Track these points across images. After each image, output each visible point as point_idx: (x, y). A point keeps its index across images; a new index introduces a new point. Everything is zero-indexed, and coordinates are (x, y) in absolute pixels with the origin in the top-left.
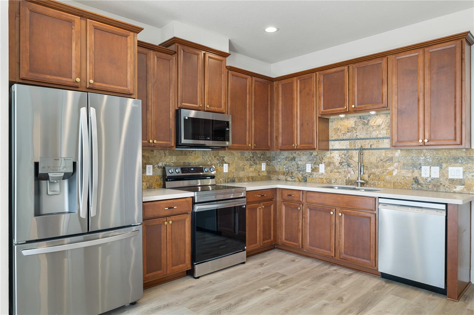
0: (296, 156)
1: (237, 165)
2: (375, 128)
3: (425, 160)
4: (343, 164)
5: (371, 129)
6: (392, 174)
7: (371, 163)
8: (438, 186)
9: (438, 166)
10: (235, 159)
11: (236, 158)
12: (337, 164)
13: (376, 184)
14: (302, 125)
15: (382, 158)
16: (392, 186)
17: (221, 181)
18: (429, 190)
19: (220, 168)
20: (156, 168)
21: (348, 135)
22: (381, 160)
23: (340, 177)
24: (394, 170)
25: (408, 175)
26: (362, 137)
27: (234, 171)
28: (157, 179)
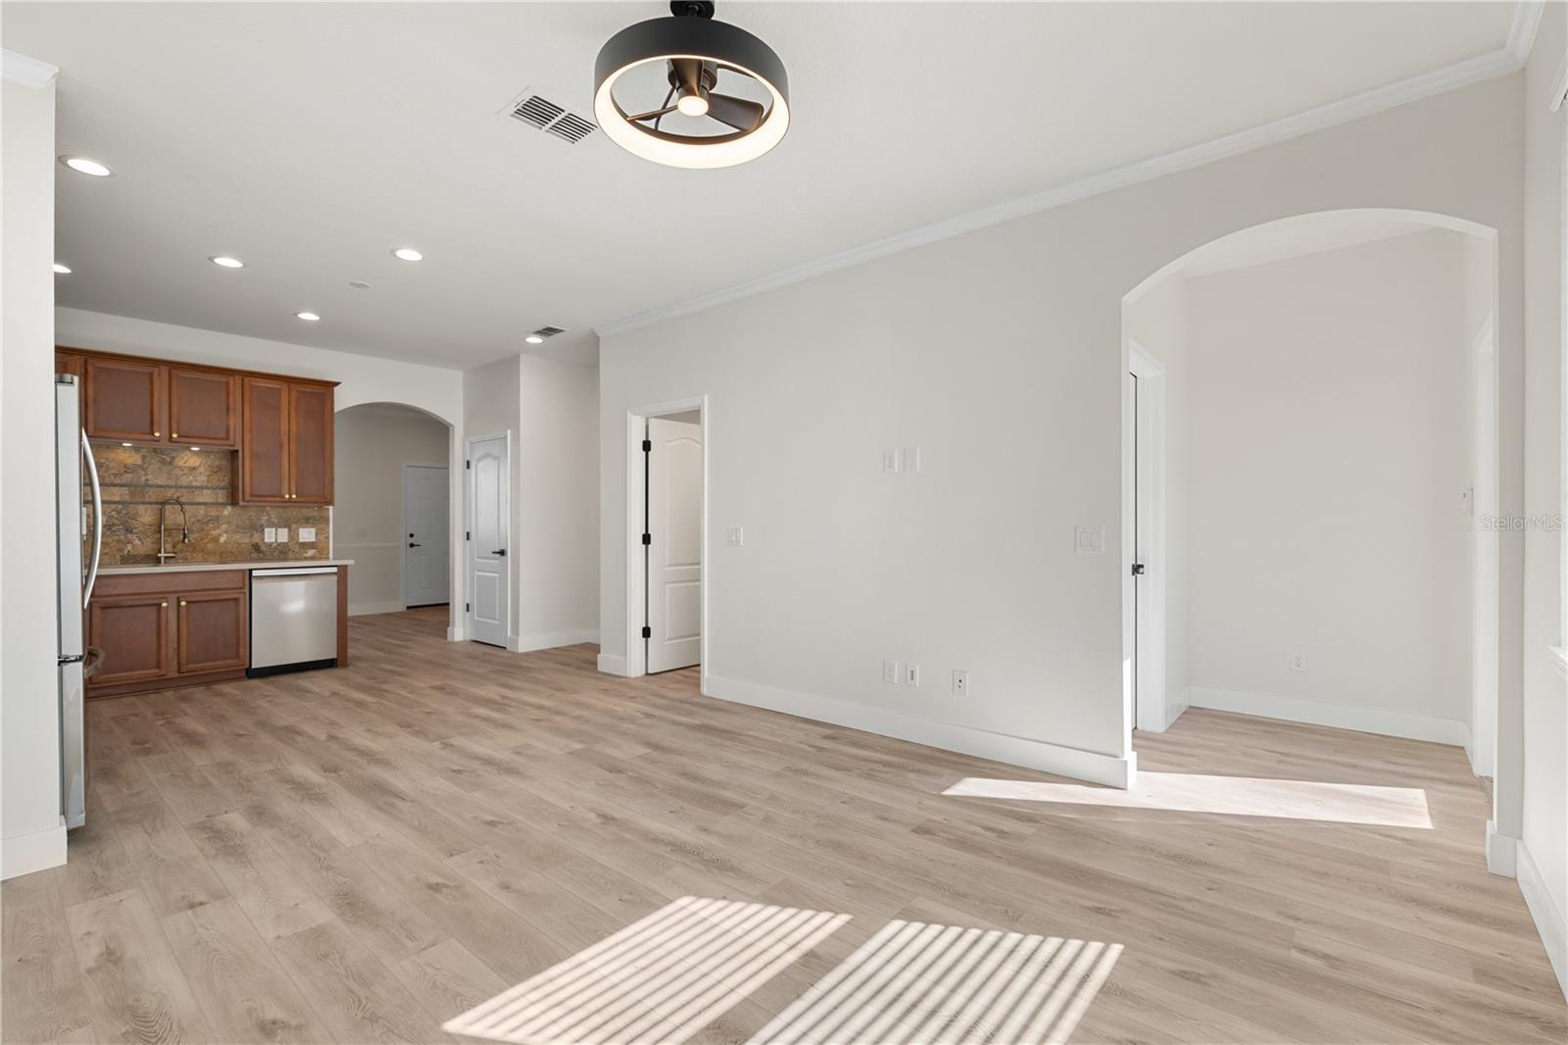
2: (186, 471)
3: (268, 520)
5: (178, 472)
6: (218, 541)
8: (286, 553)
9: (285, 527)
13: (189, 557)
15: (200, 518)
16: (218, 558)
22: (198, 521)
24: (221, 534)
26: (158, 482)
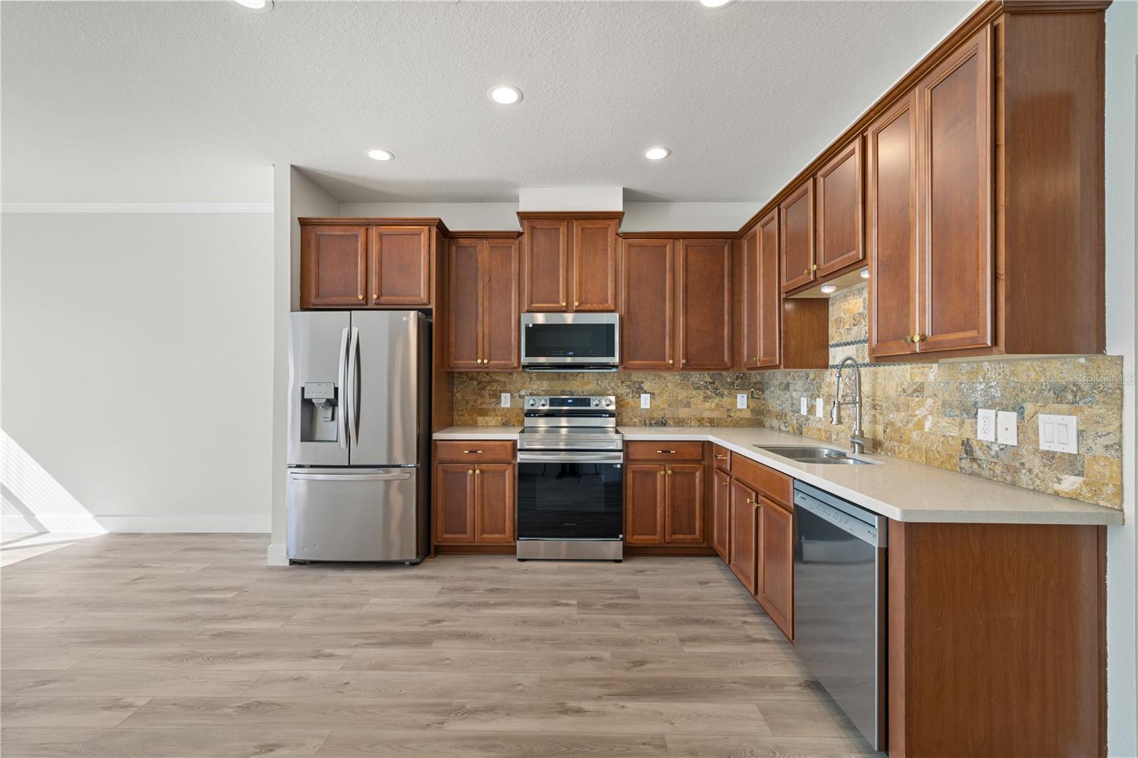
0: (791, 380)
1: (673, 397)
3: (985, 393)
6: (923, 427)
7: (888, 398)
8: (1017, 471)
9: (1013, 409)
10: (666, 386)
11: (669, 384)
13: (897, 449)
14: (765, 318)
15: (905, 386)
16: (924, 458)
17: (635, 422)
18: (996, 479)
19: (634, 401)
20: (517, 398)
21: (854, 333)
22: (904, 391)
24: (926, 416)
25: (953, 431)
27: (666, 406)
28: (517, 413)
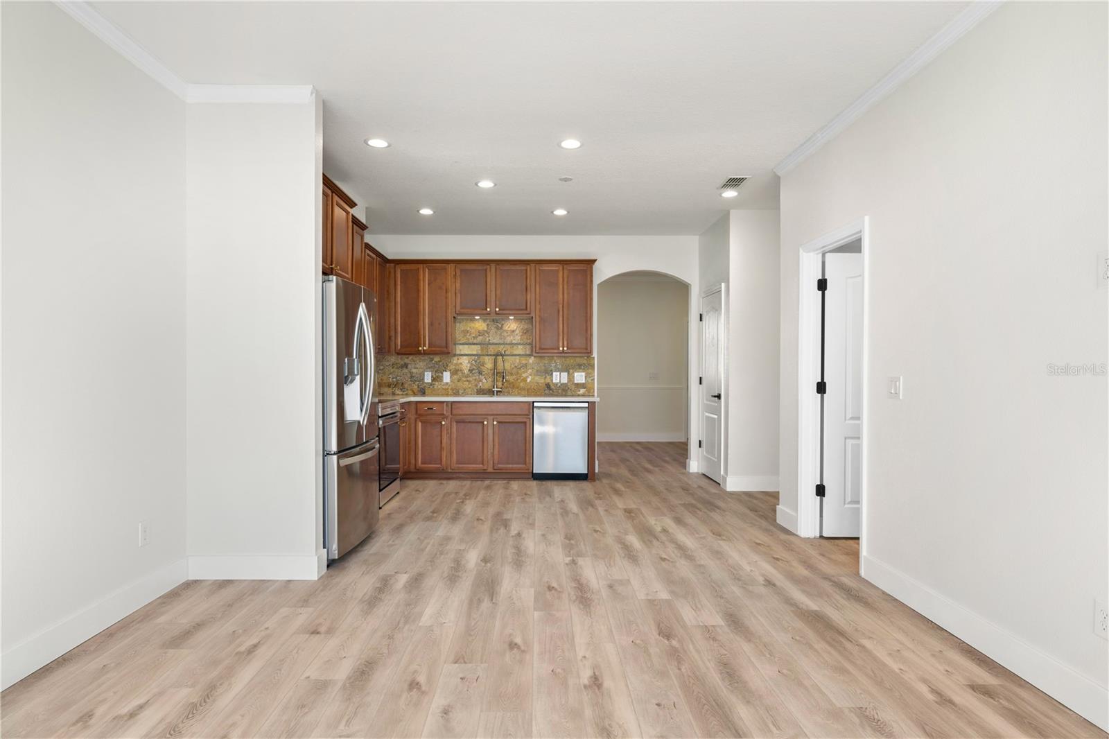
0: (409, 362)
2: (509, 333)
3: (555, 366)
4: (473, 372)
5: (505, 334)
6: (526, 381)
7: (505, 370)
12: (466, 372)
13: (511, 391)
14: (431, 324)
15: (516, 365)
16: (526, 393)
18: (559, 394)
21: (480, 339)
22: (516, 367)
23: (470, 386)
24: (528, 376)
25: (541, 380)
26: (495, 341)
